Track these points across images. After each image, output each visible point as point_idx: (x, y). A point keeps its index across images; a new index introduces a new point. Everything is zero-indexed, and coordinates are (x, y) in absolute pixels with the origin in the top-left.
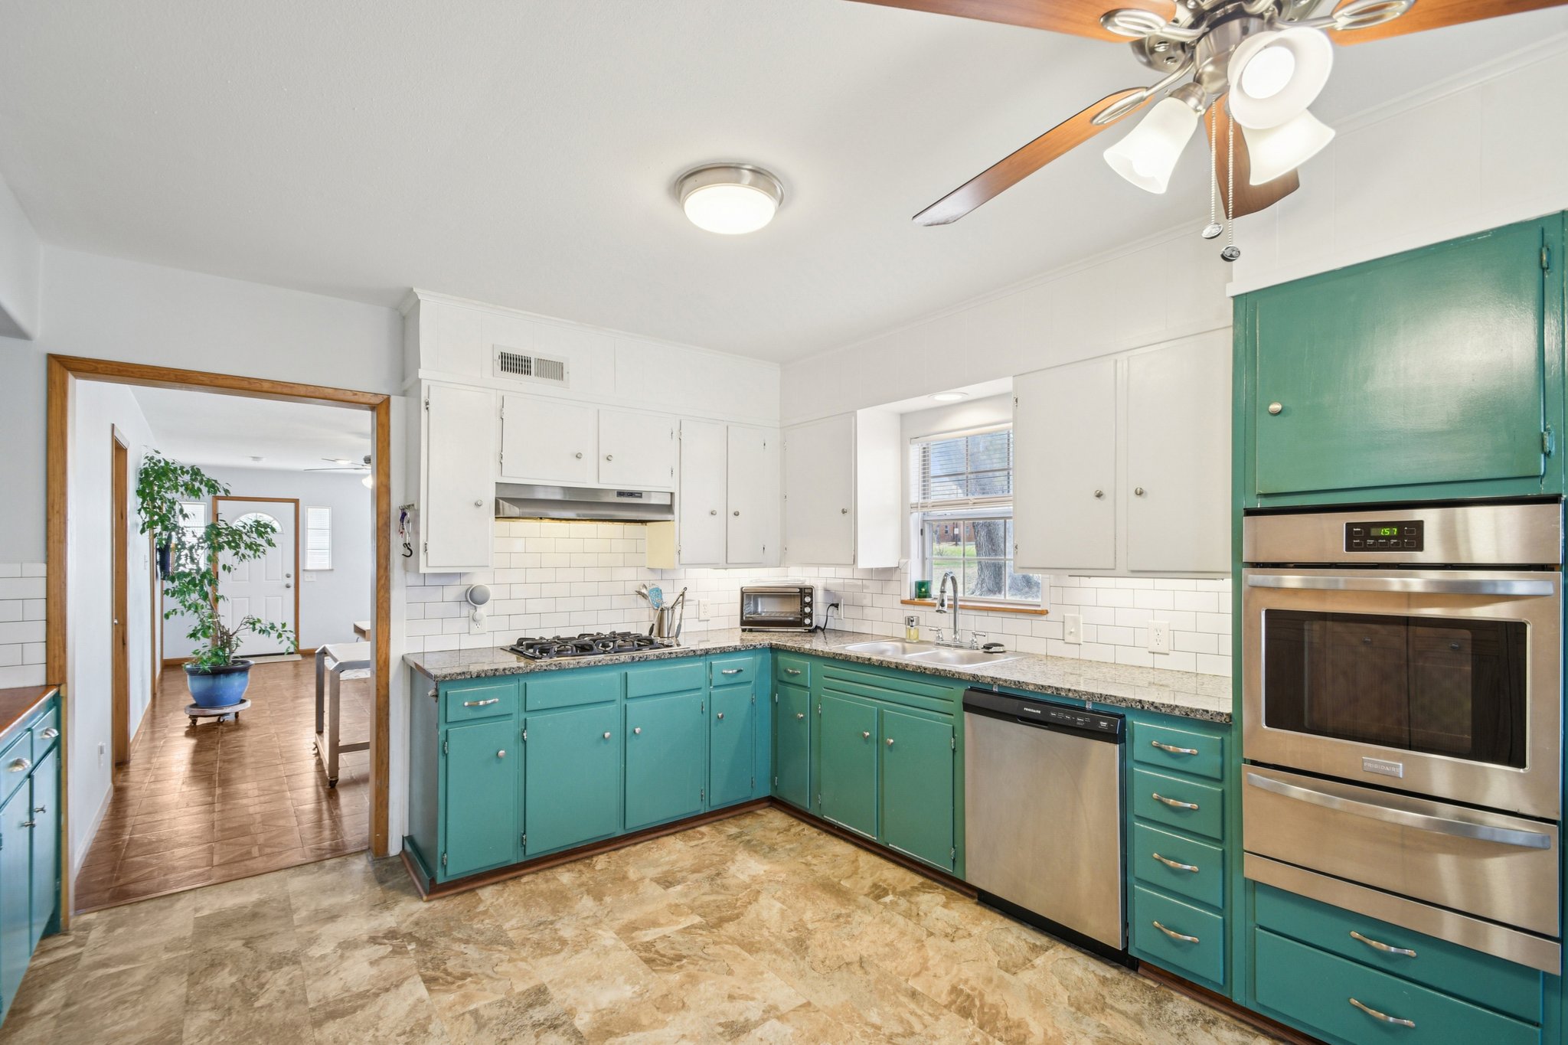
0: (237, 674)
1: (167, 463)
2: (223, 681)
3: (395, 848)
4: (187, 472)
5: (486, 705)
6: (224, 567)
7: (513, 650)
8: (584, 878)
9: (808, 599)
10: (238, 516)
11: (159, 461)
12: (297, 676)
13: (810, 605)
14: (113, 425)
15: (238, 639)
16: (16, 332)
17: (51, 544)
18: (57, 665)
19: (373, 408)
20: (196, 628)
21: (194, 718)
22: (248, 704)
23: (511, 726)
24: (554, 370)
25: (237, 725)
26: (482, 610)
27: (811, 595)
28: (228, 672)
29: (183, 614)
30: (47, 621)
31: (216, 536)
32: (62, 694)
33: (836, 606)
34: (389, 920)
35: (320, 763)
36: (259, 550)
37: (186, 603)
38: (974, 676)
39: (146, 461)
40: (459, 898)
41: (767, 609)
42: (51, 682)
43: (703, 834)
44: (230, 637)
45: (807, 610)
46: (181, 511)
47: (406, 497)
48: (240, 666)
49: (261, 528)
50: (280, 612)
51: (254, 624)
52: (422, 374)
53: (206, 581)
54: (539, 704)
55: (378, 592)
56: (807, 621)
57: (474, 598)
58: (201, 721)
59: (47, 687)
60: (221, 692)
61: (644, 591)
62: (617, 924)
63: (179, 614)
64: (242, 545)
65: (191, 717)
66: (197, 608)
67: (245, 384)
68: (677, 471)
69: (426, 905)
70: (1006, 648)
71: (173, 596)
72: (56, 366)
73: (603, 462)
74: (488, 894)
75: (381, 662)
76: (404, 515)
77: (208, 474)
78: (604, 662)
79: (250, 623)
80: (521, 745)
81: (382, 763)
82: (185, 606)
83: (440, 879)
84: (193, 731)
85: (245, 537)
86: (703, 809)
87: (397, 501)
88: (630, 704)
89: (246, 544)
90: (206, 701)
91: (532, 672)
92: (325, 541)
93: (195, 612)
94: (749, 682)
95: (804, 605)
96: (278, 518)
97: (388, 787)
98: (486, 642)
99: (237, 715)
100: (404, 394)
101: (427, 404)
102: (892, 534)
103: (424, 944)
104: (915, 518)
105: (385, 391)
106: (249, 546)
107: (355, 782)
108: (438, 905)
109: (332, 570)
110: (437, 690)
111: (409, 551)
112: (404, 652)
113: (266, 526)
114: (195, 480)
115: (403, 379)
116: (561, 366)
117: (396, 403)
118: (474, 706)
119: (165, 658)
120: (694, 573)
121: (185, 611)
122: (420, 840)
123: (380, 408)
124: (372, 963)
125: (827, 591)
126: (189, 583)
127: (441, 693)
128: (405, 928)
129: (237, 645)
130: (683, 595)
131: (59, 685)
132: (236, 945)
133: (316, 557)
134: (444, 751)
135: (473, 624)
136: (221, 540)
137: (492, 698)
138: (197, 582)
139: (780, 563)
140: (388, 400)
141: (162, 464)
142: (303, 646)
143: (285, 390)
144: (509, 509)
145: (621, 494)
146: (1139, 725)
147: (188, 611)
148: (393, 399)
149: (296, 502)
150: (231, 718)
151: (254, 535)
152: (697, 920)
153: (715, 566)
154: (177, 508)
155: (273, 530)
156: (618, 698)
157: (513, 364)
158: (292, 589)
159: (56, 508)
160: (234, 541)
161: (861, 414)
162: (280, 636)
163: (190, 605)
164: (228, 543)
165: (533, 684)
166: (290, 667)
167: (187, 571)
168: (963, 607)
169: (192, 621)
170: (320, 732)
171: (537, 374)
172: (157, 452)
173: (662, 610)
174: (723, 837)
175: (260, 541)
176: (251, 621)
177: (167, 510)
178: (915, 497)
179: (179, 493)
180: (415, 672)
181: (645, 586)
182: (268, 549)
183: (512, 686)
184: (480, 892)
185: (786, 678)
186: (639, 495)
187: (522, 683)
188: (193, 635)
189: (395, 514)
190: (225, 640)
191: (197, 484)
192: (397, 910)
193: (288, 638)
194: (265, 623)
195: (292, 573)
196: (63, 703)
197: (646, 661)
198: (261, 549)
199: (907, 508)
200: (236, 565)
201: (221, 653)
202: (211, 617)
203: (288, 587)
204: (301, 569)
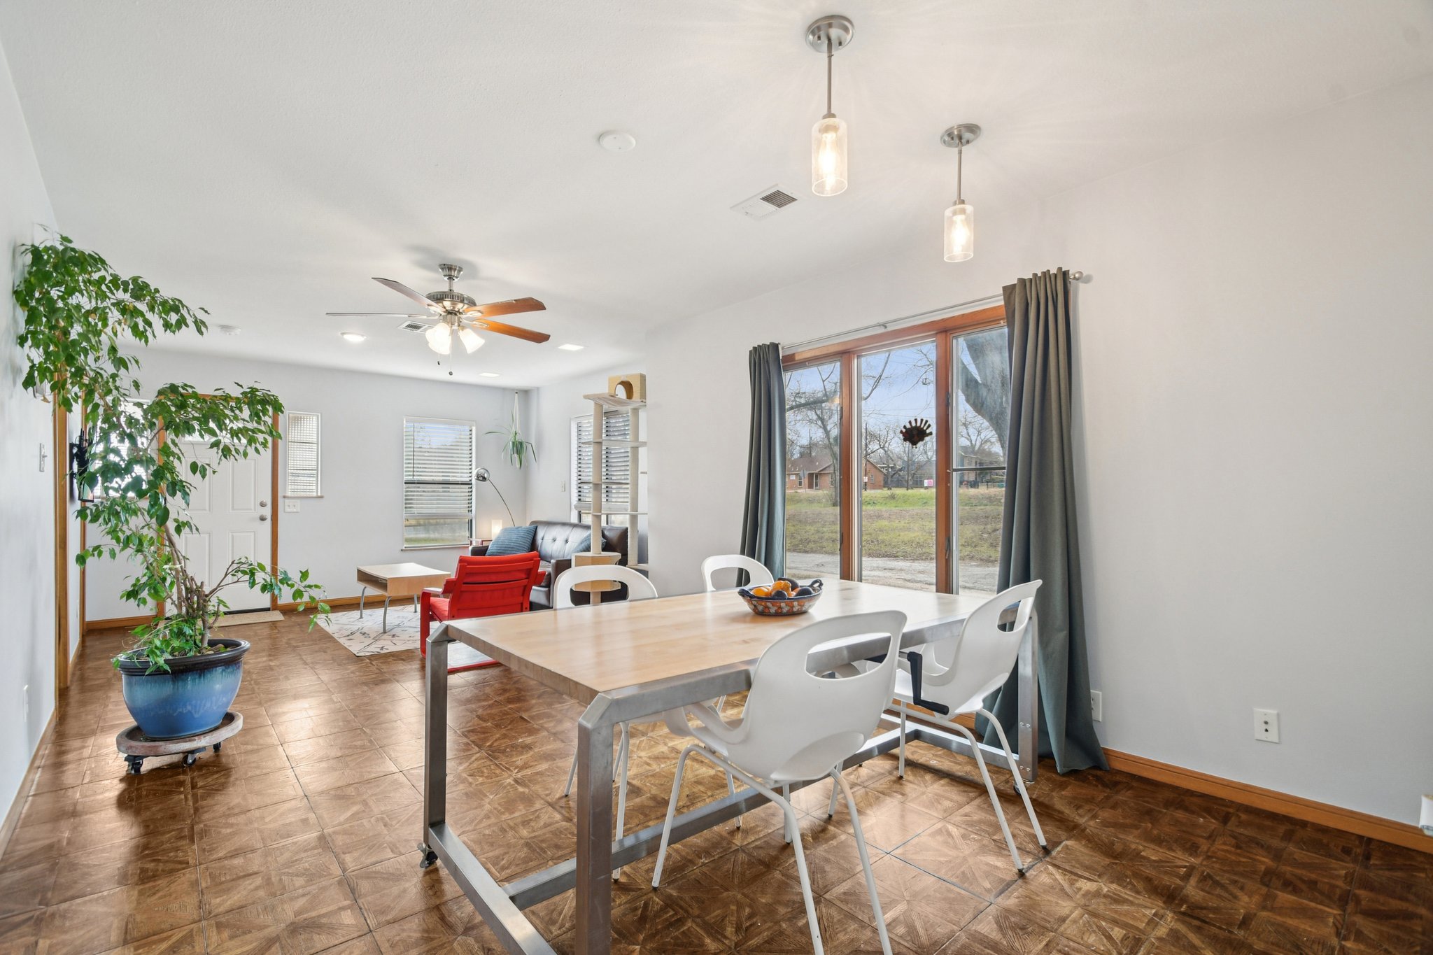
0: (219, 669)
2: (192, 686)
4: (126, 286)
6: (194, 467)
15: (220, 602)
20: (138, 580)
21: (135, 759)
22: (239, 725)
25: (219, 768)
28: (201, 668)
29: (113, 555)
31: (177, 407)
37: (120, 534)
44: (204, 598)
48: (226, 654)
51: (252, 574)
53: (163, 485)
58: (147, 765)
60: (189, 708)
63: (106, 555)
65: (129, 757)
66: (141, 543)
79: (244, 573)
82: (118, 540)
84: (132, 788)
90: (158, 726)
92: (313, 460)
93: (138, 551)
109: (321, 497)
119: (88, 619)
121: (117, 550)
129: (219, 614)
136: (186, 415)
138: (145, 486)
147: (123, 549)
150: (206, 756)
158: (268, 522)
160: (210, 420)
163: (128, 538)
164: (201, 424)
169: (132, 567)
177: (79, 334)
188: (133, 594)
190: (195, 604)
195: (268, 500)
200: (214, 465)
201: (188, 631)
202: (168, 561)
203: (263, 519)
204: (280, 494)
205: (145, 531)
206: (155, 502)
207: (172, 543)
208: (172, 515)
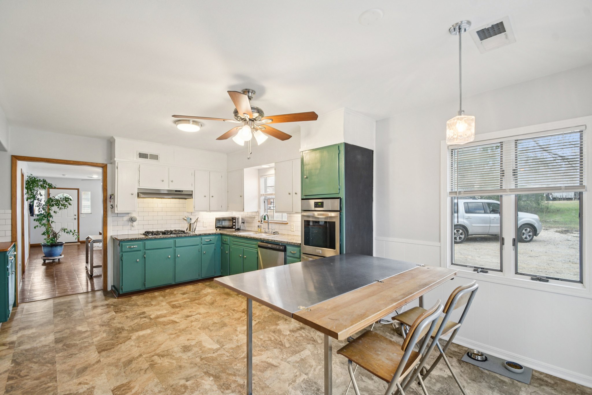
0: (59, 246)
1: (35, 178)
2: (54, 249)
3: (109, 288)
4: (42, 181)
5: (133, 248)
6: (54, 212)
7: (144, 234)
8: (162, 294)
9: (234, 221)
10: (57, 195)
11: (32, 178)
12: (79, 249)
13: (235, 222)
14: (21, 169)
15: (59, 235)
16: (4, 150)
17: (13, 205)
18: (14, 236)
19: (102, 167)
20: (45, 231)
21: (45, 260)
22: (63, 256)
23: (141, 253)
24: (155, 157)
25: (59, 262)
26: (135, 223)
27: (235, 220)
28: (56, 246)
29: (40, 227)
30: (12, 225)
31: (50, 202)
32: (16, 244)
33: (244, 223)
34: (107, 302)
35: (87, 272)
36: (66, 206)
38: (260, 238)
39: (28, 177)
40: (126, 298)
41: (226, 224)
42: (13, 240)
43: (199, 285)
44: (56, 234)
45: (234, 224)
46: (40, 193)
47: (112, 192)
48: (60, 244)
49: (67, 199)
50: (73, 226)
52: (116, 159)
54: (149, 248)
55: (104, 218)
56: (234, 227)
57: (132, 220)
58: (47, 261)
59: (12, 242)
60: (53, 252)
61: (185, 218)
62: (167, 301)
64: (60, 205)
65: (43, 260)
66: (45, 225)
67: (66, 162)
68: (193, 185)
69: (117, 300)
70: (279, 233)
71: (37, 221)
72: (14, 158)
73: (170, 182)
74: (134, 298)
75: (105, 238)
76: (111, 197)
77: (49, 181)
78: (168, 237)
80: (144, 258)
81: (105, 265)
82: (41, 224)
83: (121, 293)
84: (44, 264)
85: (61, 202)
86: (200, 278)
87: (109, 193)
88: (176, 248)
89: (61, 204)
90: (49, 255)
91: (147, 239)
92: (89, 203)
94: (214, 243)
95: (233, 222)
96: (72, 195)
97: (107, 272)
98: (136, 232)
99: (59, 259)
100: (111, 163)
101: (117, 167)
102: (256, 202)
103: (115, 306)
104: (262, 198)
105: (105, 163)
106: (63, 205)
107: (98, 277)
108: (120, 300)
109: (91, 213)
110: (119, 243)
111: (113, 207)
112: (111, 235)
113: (68, 198)
114: (44, 184)
115: (111, 159)
116: (157, 156)
117: (109, 166)
118: (130, 248)
120: (201, 213)
122: (116, 286)
123: (104, 167)
124: (101, 310)
125: (242, 219)
126: (43, 217)
127: (121, 244)
128: (111, 303)
129: (59, 237)
130: (197, 219)
131: (15, 242)
132: (66, 307)
133: (86, 209)
134: (121, 259)
135: (132, 227)
136: (53, 203)
137: (135, 246)
139: (227, 211)
140: (106, 165)
141: (33, 179)
142: (80, 240)
143: (77, 163)
144: (141, 195)
145: (176, 191)
146: (288, 248)
147: (42, 226)
148: (108, 165)
149: (78, 190)
150: (57, 261)
151: (64, 201)
152: (189, 300)
153: (206, 211)
154: (39, 193)
155: (71, 200)
156: (173, 247)
157: (143, 156)
158: (77, 220)
159: (14, 195)
160: (58, 203)
161: (245, 170)
162: (73, 234)
163: (43, 224)
164: (56, 204)
165: (147, 242)
166: (76, 246)
167: (42, 213)
168: (271, 223)
169: (43, 229)
170: (87, 262)
171: (150, 158)
172: (31, 175)
173: (190, 224)
174: (204, 285)
175: (66, 203)
176: (64, 229)
177: (35, 193)
178: (263, 192)
179: (39, 188)
180: (114, 240)
181: (186, 217)
182: (69, 206)
183: (141, 243)
184: (132, 297)
185: (224, 242)
186: (182, 191)
187: (144, 242)
188: (44, 234)
189: (109, 197)
190: (55, 235)
191: (45, 185)
192: (109, 301)
193: (76, 235)
194: (69, 230)
195: (77, 214)
196: (16, 246)
197: (181, 237)
198: (67, 206)
199: (260, 195)
200: (58, 211)
201: (53, 240)
202: (50, 228)
203: (75, 219)
204: (80, 213)
205: (46, 223)
206: (48, 219)
207: (50, 225)
208: (50, 220)
